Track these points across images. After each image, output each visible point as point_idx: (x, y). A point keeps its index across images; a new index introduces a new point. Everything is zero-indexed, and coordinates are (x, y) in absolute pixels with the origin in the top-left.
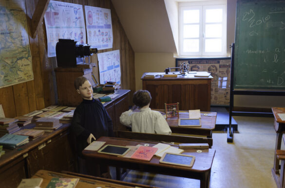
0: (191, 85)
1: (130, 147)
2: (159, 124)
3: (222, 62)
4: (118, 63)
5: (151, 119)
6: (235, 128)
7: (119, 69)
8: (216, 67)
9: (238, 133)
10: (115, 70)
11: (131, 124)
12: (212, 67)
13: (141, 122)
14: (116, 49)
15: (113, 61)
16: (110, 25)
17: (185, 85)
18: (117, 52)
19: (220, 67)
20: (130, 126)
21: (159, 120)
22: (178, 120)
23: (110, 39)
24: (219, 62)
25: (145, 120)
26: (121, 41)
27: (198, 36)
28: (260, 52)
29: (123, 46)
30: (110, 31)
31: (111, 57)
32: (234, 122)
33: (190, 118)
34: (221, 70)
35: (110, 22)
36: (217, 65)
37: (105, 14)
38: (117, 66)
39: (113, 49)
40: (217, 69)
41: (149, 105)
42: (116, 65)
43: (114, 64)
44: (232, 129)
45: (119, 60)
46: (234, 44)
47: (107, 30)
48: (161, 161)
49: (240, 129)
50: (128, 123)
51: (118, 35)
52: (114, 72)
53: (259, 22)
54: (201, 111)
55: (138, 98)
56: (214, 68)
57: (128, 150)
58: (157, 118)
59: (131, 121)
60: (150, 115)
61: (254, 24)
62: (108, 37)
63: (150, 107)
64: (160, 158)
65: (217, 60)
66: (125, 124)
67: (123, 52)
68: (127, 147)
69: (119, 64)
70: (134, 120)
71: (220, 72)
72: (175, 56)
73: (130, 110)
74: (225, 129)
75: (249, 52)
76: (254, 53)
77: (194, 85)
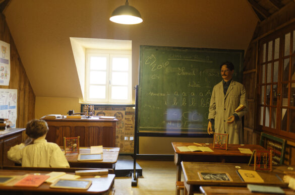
0: (96, 127)
1: (15, 177)
2: (56, 157)
3: (127, 109)
4: (14, 103)
5: (46, 152)
6: (140, 173)
7: (15, 111)
8: (122, 114)
9: (143, 178)
10: (9, 111)
11: (21, 159)
12: (118, 114)
13: (34, 156)
14: (13, 88)
15: (8, 101)
16: (7, 60)
17: (89, 127)
18: (14, 92)
19: (126, 114)
20: (20, 162)
21: (55, 153)
22: (77, 156)
23: (6, 76)
24: (124, 109)
25: (39, 153)
26: (20, 81)
27: (105, 83)
28: (161, 94)
29: (22, 87)
30: (7, 68)
31: (6, 96)
32: (138, 167)
33: (92, 153)
34: (127, 117)
35: (8, 57)
36: (123, 112)
37: (3, 47)
38: (13, 107)
39: (9, 87)
40: (122, 116)
41: (45, 136)
42: (11, 106)
43: (9, 104)
44: (136, 174)
45: (16, 101)
46: (137, 86)
47: (4, 65)
48: (52, 186)
49: (144, 174)
50: (18, 157)
51: (17, 73)
52: (8, 113)
53: (159, 67)
54: (103, 147)
55: (32, 128)
56: (120, 115)
57: (12, 179)
58: (53, 151)
59: (22, 156)
60: (45, 147)
61: (155, 68)
62: (4, 72)
63: (46, 139)
64: (50, 184)
65: (123, 107)
66: (14, 159)
67: (22, 93)
68: (11, 176)
69: (16, 105)
70: (25, 154)
71: (126, 119)
72: (80, 102)
73: (22, 144)
74: (129, 175)
75: (152, 94)
76: (156, 96)
77: (98, 127)
